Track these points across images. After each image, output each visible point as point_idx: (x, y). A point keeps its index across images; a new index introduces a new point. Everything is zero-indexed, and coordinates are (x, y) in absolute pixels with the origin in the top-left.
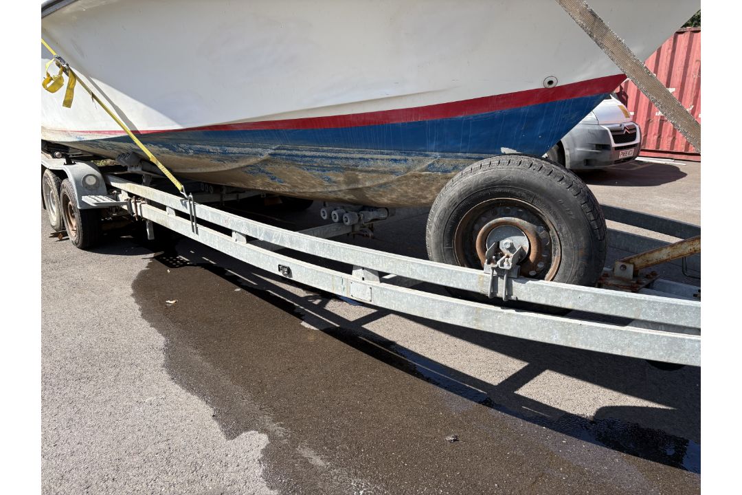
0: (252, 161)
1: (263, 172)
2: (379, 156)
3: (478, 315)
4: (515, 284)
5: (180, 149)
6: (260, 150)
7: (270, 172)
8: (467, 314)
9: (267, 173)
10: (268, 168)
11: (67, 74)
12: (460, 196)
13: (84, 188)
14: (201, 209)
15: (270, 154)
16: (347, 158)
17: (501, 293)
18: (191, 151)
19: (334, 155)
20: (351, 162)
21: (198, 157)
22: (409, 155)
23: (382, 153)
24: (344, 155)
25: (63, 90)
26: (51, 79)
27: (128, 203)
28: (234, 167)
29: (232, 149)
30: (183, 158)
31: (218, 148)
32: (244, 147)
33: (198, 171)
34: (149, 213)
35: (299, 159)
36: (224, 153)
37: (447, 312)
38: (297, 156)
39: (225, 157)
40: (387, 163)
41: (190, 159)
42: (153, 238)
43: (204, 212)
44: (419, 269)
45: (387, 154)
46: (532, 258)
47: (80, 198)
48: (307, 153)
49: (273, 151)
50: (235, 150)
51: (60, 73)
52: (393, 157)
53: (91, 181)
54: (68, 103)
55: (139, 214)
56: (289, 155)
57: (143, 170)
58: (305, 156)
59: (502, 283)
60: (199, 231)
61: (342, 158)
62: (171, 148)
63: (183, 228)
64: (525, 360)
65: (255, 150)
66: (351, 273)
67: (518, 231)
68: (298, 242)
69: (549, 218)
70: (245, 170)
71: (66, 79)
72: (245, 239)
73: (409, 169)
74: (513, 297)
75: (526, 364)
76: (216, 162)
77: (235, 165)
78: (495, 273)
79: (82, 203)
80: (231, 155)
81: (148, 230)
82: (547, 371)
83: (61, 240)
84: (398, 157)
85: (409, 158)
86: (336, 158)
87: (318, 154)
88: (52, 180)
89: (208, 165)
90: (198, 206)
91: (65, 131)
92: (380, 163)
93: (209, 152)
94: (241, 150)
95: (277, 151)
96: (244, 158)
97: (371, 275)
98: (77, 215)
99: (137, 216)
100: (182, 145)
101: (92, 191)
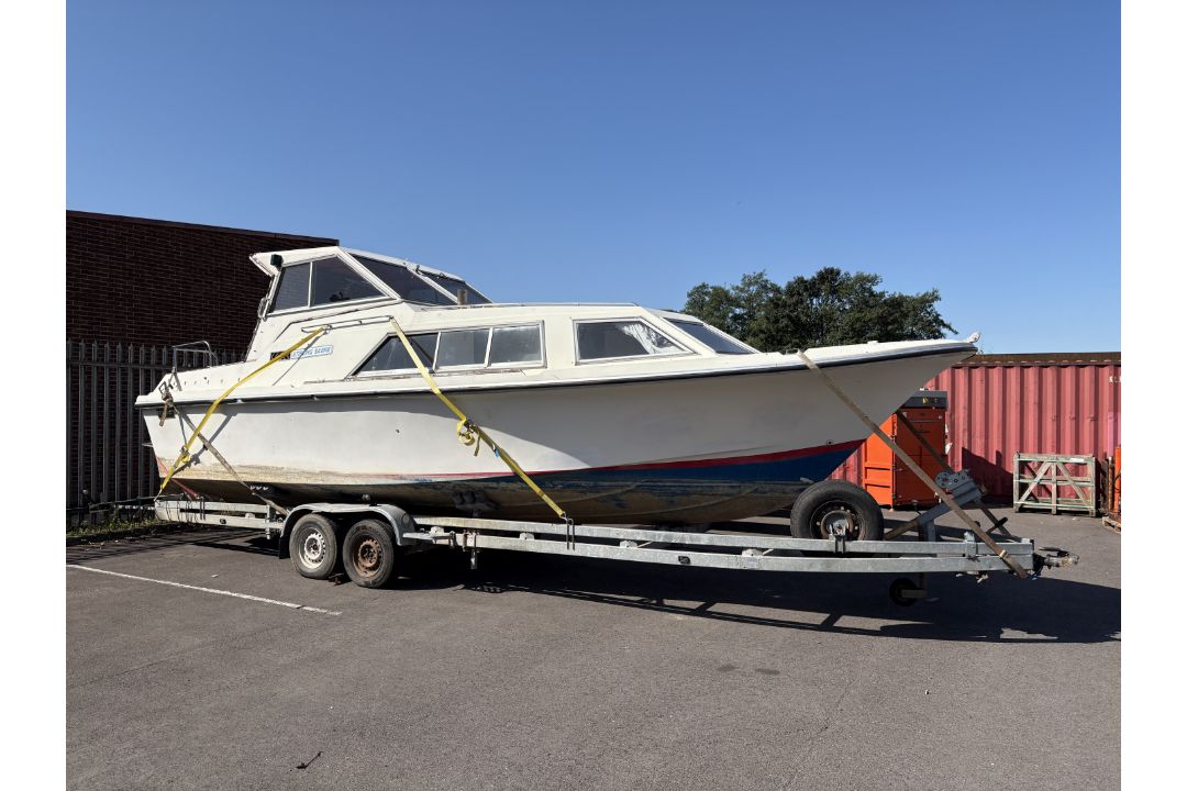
0: (617, 491)
3: (828, 565)
4: (846, 544)
5: (550, 485)
6: (627, 483)
8: (822, 564)
12: (814, 501)
13: (402, 527)
15: (636, 485)
16: (696, 486)
17: (840, 549)
18: (559, 487)
22: (743, 482)
23: (725, 482)
28: (592, 497)
32: (616, 481)
33: (575, 502)
36: (595, 486)
37: (810, 565)
39: (593, 489)
42: (478, 567)
43: (582, 530)
44: (792, 544)
45: (728, 483)
46: (851, 530)
47: (401, 535)
49: (640, 484)
50: (607, 484)
53: (407, 520)
54: (476, 454)
55: (471, 545)
56: (652, 486)
59: (840, 544)
60: (577, 547)
61: (692, 487)
63: (534, 546)
64: (827, 613)
65: (623, 484)
67: (841, 516)
68: (699, 539)
69: (859, 510)
70: (600, 499)
72: (636, 544)
73: (740, 492)
75: (828, 615)
78: (836, 540)
79: (403, 539)
80: (599, 487)
81: (473, 560)
82: (844, 617)
83: (334, 583)
84: (735, 485)
85: (743, 485)
88: (325, 524)
90: (578, 527)
95: (643, 484)
97: (757, 552)
98: (386, 554)
99: (466, 547)
101: (407, 528)
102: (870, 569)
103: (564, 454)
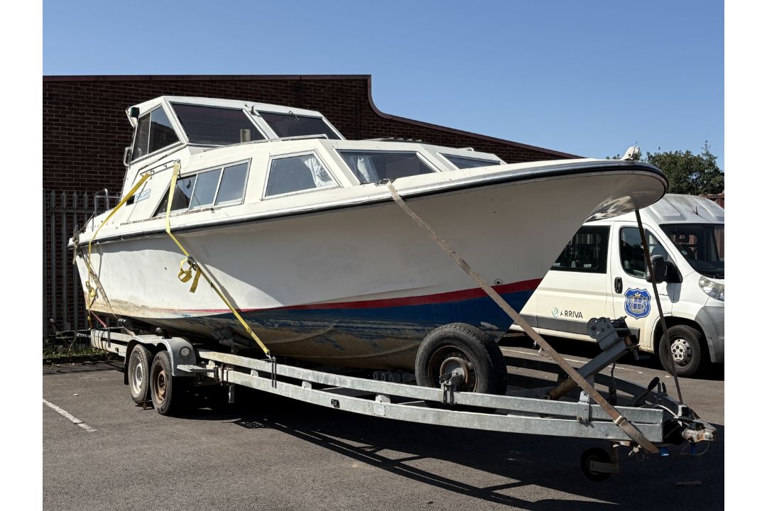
0: (322, 332)
1: (329, 340)
2: (407, 327)
3: (439, 416)
4: (455, 394)
5: (269, 323)
6: (326, 323)
7: (334, 340)
8: (434, 416)
9: (332, 341)
10: (332, 338)
11: (195, 270)
12: (429, 345)
13: (180, 358)
14: (281, 368)
15: (334, 326)
16: (385, 329)
17: (449, 400)
18: (277, 325)
19: (378, 326)
20: (389, 332)
21: (281, 330)
22: (425, 326)
23: (408, 325)
24: (383, 327)
25: (191, 281)
26: (184, 272)
27: (215, 371)
28: (307, 337)
29: (307, 322)
30: (269, 331)
31: (297, 322)
32: (316, 321)
33: (279, 341)
34: (234, 377)
35: (354, 330)
36: (302, 326)
37: (424, 416)
38: (353, 327)
39: (302, 329)
40: (412, 332)
41: (274, 331)
42: (233, 402)
43: (284, 370)
44: (410, 391)
45: (412, 326)
46: (466, 381)
47: (175, 366)
48: (359, 325)
49: (335, 324)
50: (309, 323)
51: (190, 268)
52: (415, 328)
53: (186, 353)
54: (193, 290)
55: (225, 379)
56: (347, 327)
57: (234, 341)
58: (358, 328)
59: (449, 394)
60: (277, 385)
61: (382, 329)
62: (262, 323)
63: (265, 385)
65: (322, 324)
66: (374, 400)
67: (457, 364)
68: (344, 381)
70: (316, 339)
71: (194, 273)
72: (310, 385)
74: (454, 402)
76: (294, 334)
77: (309, 336)
78: (446, 389)
79: (177, 371)
80: (306, 327)
81: (230, 394)
83: (145, 409)
84: (419, 328)
85: (426, 328)
86: (378, 328)
87: (366, 326)
88: (144, 354)
89: (288, 337)
90: (279, 366)
91: (172, 310)
92: (407, 332)
93: (290, 325)
94: (314, 323)
95: (338, 324)
96: (316, 329)
97: (386, 398)
98: (168, 383)
99: (223, 381)
100: (270, 320)
101: (185, 361)
102: (476, 426)
103: (263, 293)
